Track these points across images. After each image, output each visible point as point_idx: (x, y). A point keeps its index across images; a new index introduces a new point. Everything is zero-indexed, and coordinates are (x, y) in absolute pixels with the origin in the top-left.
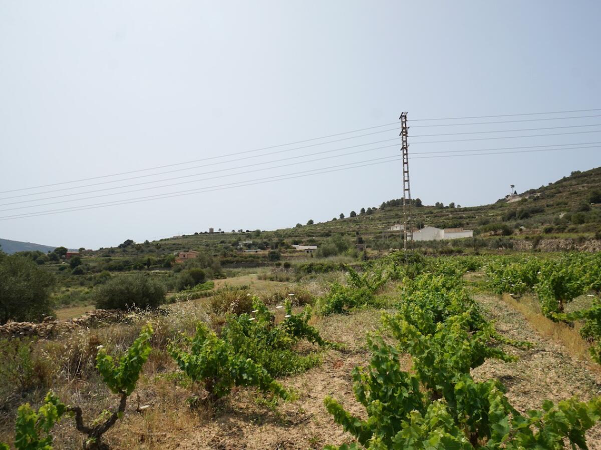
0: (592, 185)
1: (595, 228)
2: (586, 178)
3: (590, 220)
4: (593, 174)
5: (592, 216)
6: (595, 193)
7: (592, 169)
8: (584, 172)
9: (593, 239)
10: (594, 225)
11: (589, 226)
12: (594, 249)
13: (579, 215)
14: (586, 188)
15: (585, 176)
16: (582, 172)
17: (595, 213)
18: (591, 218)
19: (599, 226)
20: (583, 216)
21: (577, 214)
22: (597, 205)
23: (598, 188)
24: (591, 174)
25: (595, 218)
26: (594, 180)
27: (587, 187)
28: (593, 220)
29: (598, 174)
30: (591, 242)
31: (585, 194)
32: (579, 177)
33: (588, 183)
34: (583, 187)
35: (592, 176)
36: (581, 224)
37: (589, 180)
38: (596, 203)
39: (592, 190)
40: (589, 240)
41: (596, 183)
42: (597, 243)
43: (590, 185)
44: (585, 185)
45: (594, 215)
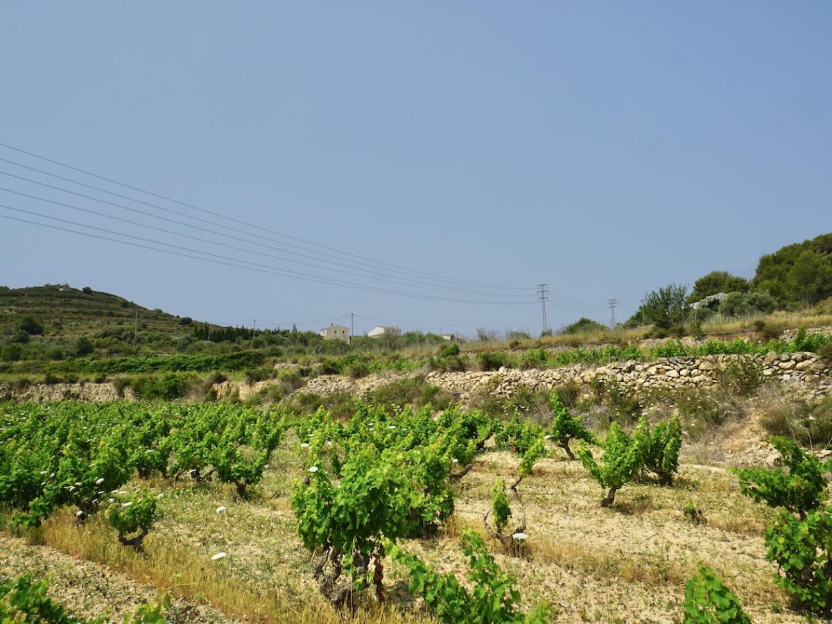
0: (23, 309)
1: (39, 367)
2: (15, 298)
3: (29, 356)
5: (33, 351)
6: (27, 320)
7: (24, 287)
8: (14, 290)
9: (41, 383)
10: (37, 363)
11: (29, 365)
12: (41, 398)
13: (14, 347)
14: (14, 313)
15: (14, 295)
17: (37, 347)
18: (30, 354)
19: (44, 364)
20: (19, 350)
21: (10, 346)
23: (32, 315)
24: (24, 295)
25: (35, 353)
26: (26, 303)
27: (15, 311)
28: (34, 356)
29: (33, 296)
30: (37, 387)
31: (12, 321)
32: (6, 295)
33: (18, 305)
34: (10, 310)
35: (23, 297)
36: (17, 360)
37: (20, 301)
39: (24, 316)
40: (35, 385)
41: (28, 307)
42: (46, 389)
43: (20, 309)
44: (13, 307)
45: (36, 350)
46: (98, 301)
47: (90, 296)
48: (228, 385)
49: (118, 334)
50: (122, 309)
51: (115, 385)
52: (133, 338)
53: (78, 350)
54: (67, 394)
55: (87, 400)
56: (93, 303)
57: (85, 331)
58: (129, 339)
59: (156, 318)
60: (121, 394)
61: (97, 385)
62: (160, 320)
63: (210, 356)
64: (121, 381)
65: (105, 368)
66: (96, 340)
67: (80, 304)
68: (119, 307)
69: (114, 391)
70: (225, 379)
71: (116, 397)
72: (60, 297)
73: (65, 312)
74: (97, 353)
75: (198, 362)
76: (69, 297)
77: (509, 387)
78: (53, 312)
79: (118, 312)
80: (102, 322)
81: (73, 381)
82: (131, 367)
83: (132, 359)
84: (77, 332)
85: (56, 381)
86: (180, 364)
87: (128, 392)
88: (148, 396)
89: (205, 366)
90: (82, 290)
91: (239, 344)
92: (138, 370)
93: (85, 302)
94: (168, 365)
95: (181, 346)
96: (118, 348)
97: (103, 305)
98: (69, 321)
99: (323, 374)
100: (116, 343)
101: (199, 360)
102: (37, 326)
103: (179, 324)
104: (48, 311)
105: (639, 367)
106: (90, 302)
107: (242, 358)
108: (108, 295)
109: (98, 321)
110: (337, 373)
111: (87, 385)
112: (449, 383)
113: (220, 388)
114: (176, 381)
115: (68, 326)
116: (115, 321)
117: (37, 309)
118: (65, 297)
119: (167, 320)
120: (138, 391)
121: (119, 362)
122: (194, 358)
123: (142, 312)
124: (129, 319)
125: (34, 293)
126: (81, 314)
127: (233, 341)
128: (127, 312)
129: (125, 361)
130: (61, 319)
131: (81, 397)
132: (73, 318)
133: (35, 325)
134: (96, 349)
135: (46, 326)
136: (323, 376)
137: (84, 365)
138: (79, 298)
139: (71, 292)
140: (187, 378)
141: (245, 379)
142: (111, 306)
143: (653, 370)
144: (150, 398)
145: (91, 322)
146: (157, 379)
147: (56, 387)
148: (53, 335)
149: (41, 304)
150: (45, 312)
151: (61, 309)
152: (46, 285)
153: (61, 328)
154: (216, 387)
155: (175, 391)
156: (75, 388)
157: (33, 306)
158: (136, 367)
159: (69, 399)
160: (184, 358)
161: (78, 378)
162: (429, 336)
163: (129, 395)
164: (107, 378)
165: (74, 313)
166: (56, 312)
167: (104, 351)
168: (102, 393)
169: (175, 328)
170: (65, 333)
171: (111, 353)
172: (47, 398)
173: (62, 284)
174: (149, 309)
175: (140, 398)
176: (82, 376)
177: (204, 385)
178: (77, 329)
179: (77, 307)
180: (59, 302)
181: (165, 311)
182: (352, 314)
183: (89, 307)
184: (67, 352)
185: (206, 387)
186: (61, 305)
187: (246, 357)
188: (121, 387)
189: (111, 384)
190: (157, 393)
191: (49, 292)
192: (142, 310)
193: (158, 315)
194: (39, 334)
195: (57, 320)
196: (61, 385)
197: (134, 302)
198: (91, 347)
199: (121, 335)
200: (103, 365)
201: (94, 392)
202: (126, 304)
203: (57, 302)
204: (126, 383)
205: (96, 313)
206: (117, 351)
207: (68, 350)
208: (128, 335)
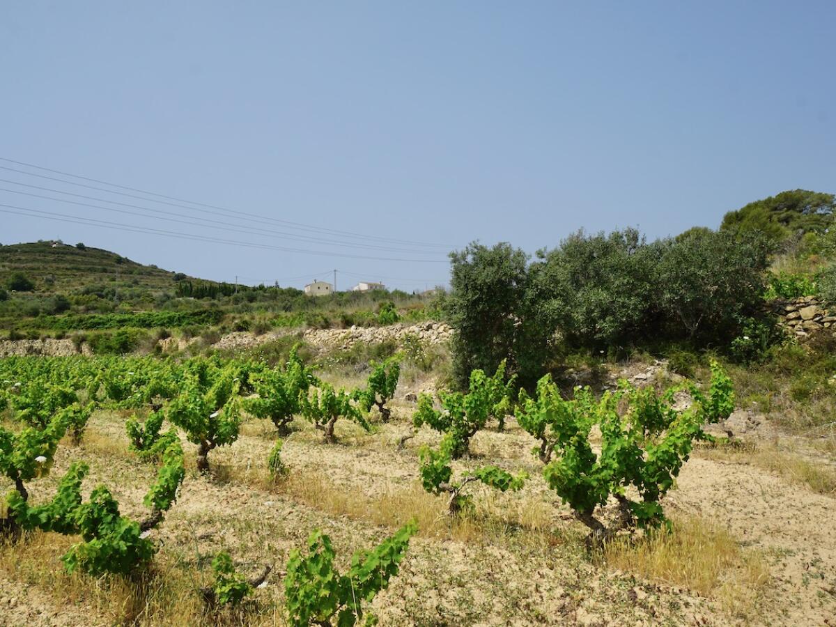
0: (17, 265)
1: (13, 324)
2: (8, 254)
3: (6, 313)
4: (19, 250)
6: (19, 277)
7: (17, 243)
8: (6, 246)
9: (6, 340)
10: (11, 320)
12: (6, 353)
14: (7, 269)
15: (8, 252)
16: (4, 245)
17: (14, 304)
18: (7, 311)
19: (17, 321)
22: (20, 293)
23: (24, 271)
25: (13, 311)
26: (19, 259)
27: (9, 268)
28: (10, 313)
29: (26, 252)
30: (2, 343)
31: (4, 277)
33: (11, 261)
34: (3, 266)
35: (17, 253)
37: (12, 258)
38: (18, 290)
39: (16, 272)
41: (21, 263)
42: (11, 345)
43: (13, 265)
44: (7, 264)
45: (13, 307)
46: (92, 257)
47: (84, 252)
48: (171, 341)
49: (98, 291)
50: (116, 265)
51: (74, 341)
52: (114, 295)
53: (55, 308)
54: (30, 350)
55: (49, 355)
56: (86, 259)
57: (76, 287)
58: (110, 296)
59: (150, 274)
60: (79, 349)
61: (58, 341)
62: (155, 276)
63: (172, 314)
64: (79, 338)
65: (74, 325)
66: (76, 297)
67: (74, 260)
68: (113, 263)
69: (72, 346)
70: (169, 336)
71: (75, 352)
72: (53, 253)
73: (58, 269)
74: (74, 310)
75: (162, 319)
76: (62, 253)
77: (351, 343)
78: (46, 269)
79: (112, 268)
80: (95, 278)
81: (35, 338)
82: (99, 324)
83: (101, 316)
84: (67, 288)
85: (19, 338)
86: (145, 321)
87: (85, 347)
88: (102, 351)
89: (168, 322)
90: (75, 246)
91: (219, 300)
92: (106, 326)
93: (78, 258)
94: (134, 322)
95: (159, 302)
96: (95, 305)
97: (98, 261)
98: (62, 277)
99: (235, 331)
100: (95, 300)
101: (163, 317)
102: (27, 283)
103: (173, 279)
104: (41, 267)
105: (435, 326)
106: (84, 258)
107: (203, 315)
108: (102, 250)
109: (91, 277)
110: (246, 330)
111: (48, 341)
112: (319, 339)
113: (164, 344)
114: (127, 337)
115: (60, 283)
116: (108, 277)
117: (30, 265)
118: (58, 253)
119: (161, 276)
120: (94, 346)
121: (88, 319)
122: (158, 315)
123: (136, 268)
124: (123, 275)
125: (27, 250)
126: (75, 271)
127: (214, 298)
128: (122, 268)
129: (94, 317)
130: (53, 276)
131: (43, 352)
132: (66, 275)
133: (25, 281)
134: (75, 307)
135: (38, 283)
136: (234, 333)
137: (55, 322)
138: (72, 254)
139: (64, 248)
140: (137, 334)
141: (182, 335)
142: (105, 262)
143: (441, 329)
144: (102, 353)
145: (84, 278)
146: (111, 335)
147: (19, 342)
148: (44, 292)
149: (34, 260)
150: (38, 269)
151: (54, 265)
152: (39, 241)
153: (51, 285)
154: (161, 342)
155: (125, 347)
156: (37, 344)
157: (27, 263)
158: (104, 324)
159: (31, 354)
160: (149, 315)
161: (39, 335)
162: (396, 292)
163: (86, 350)
164: (67, 334)
165: (67, 269)
166: (49, 268)
167: (81, 307)
168: (61, 349)
169: (167, 284)
170: (56, 290)
171: (87, 310)
172: (12, 353)
173: (54, 241)
174: (144, 264)
175: (95, 352)
176: (44, 333)
177: (152, 341)
178: (69, 286)
179: (70, 263)
180: (53, 259)
181: (159, 267)
182: (335, 271)
183: (83, 263)
184: (44, 309)
185: (152, 343)
186: (54, 261)
187: (206, 314)
188: (79, 342)
189: (70, 340)
190: (110, 348)
191: (42, 249)
192: (136, 266)
193: (153, 271)
194: (29, 290)
195: (50, 277)
196: (24, 341)
197: (128, 258)
198: (69, 304)
199: (102, 291)
200: (73, 322)
201: (54, 347)
202: (120, 260)
203: (51, 258)
204: (83, 339)
205: (89, 269)
206: (94, 309)
207: (45, 307)
208: (109, 292)
